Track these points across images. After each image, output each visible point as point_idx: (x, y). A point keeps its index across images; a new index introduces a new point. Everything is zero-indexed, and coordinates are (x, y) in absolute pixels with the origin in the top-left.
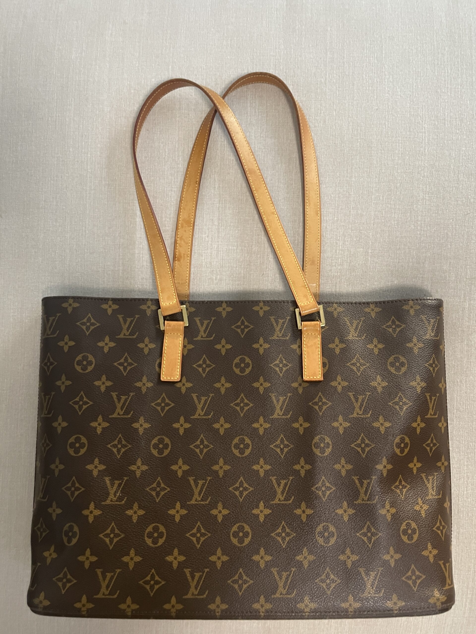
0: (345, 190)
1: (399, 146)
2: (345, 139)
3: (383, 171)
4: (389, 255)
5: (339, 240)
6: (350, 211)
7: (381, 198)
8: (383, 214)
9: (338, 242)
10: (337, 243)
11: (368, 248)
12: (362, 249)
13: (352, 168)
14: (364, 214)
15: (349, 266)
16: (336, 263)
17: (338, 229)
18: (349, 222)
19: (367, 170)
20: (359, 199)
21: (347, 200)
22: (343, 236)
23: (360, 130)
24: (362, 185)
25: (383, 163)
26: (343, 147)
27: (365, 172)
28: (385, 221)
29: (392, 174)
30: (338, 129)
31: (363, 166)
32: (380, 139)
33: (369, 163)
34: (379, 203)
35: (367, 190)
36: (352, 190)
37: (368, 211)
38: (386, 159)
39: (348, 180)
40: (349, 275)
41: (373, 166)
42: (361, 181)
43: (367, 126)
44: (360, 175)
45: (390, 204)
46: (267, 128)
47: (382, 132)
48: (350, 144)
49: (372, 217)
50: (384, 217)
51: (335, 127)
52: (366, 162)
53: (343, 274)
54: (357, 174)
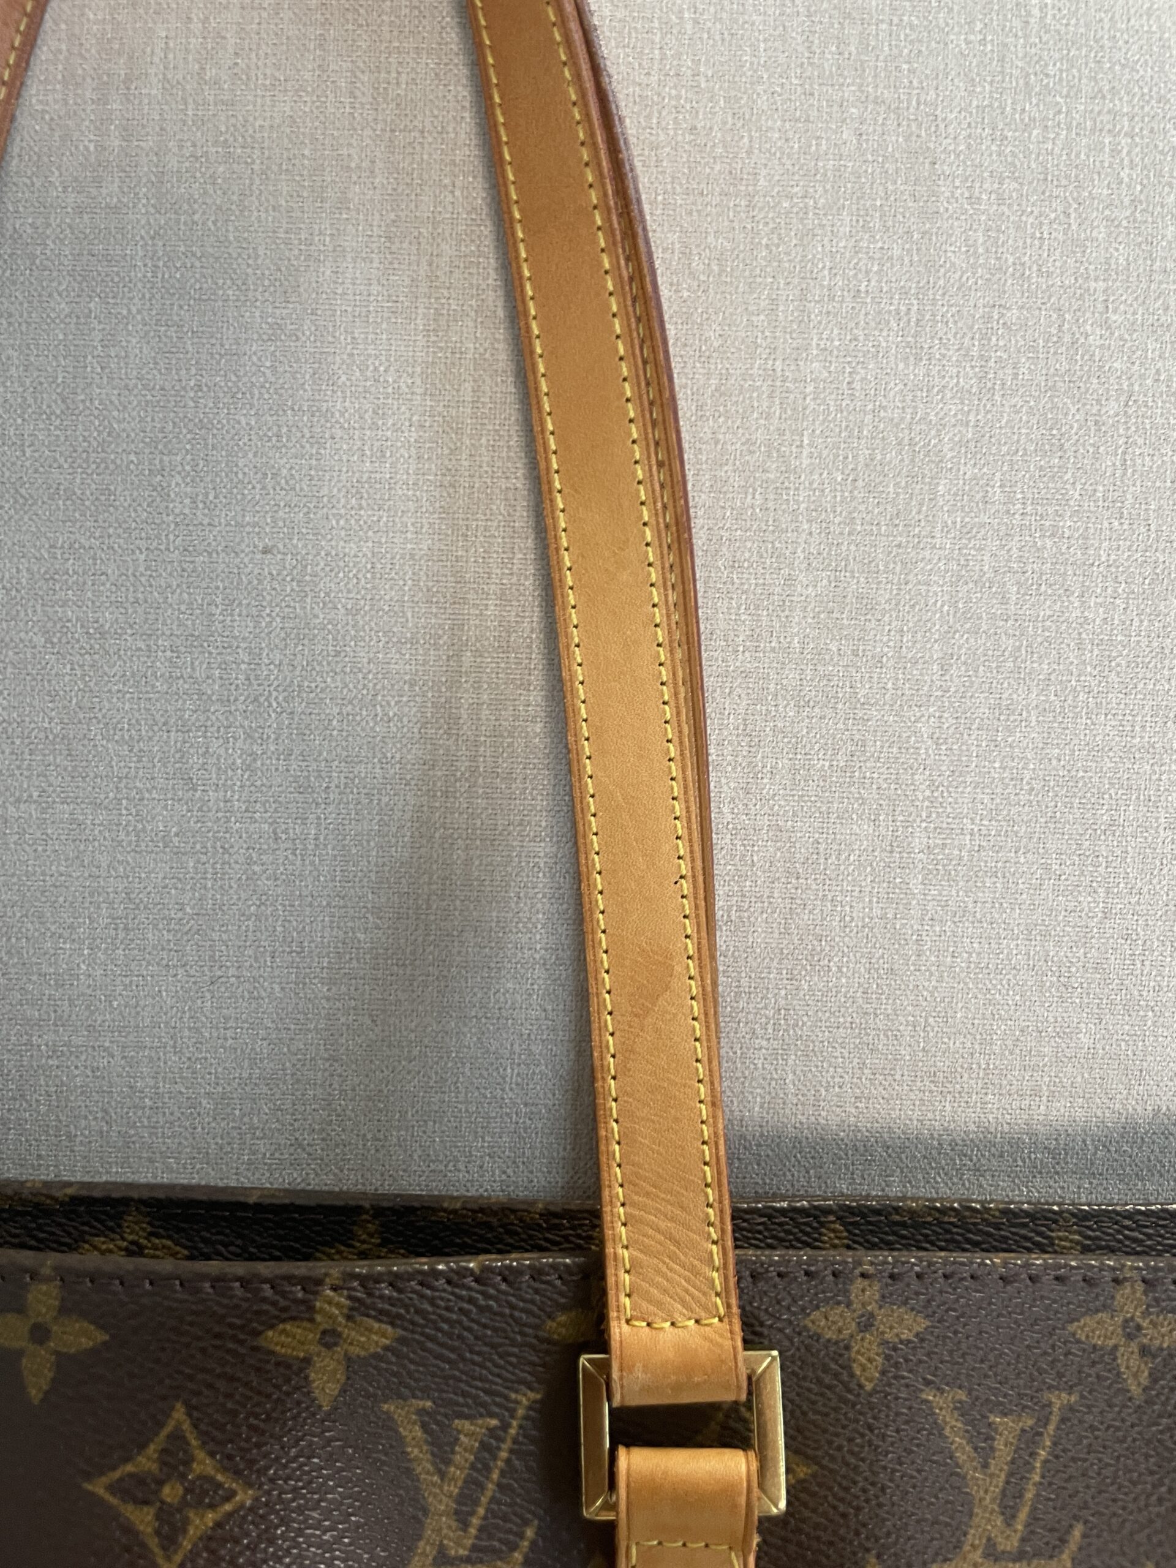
0: (760, 436)
1: (1115, 152)
2: (763, 103)
3: (1013, 315)
4: (1047, 868)
6: (790, 580)
7: (996, 493)
8: (1004, 601)
11: (908, 824)
12: (868, 828)
13: (803, 298)
14: (883, 596)
15: (785, 933)
18: (786, 650)
19: (903, 308)
20: (853, 498)
21: (771, 504)
22: (748, 739)
23: (860, 43)
24: (870, 407)
25: (1011, 261)
26: (749, 153)
27: (888, 322)
28: (1019, 648)
29: (1067, 339)
30: (718, 37)
31: (879, 281)
32: (991, 105)
33: (916, 259)
34: (983, 525)
35: (906, 441)
36: (806, 442)
37: (911, 577)
38: (1033, 237)
39: (779, 373)
40: (783, 992)
41: (941, 282)
42: (863, 379)
43: (905, 18)
44: (861, 338)
45: (1053, 535)
46: (248, 28)
47: (1002, 60)
48: (790, 134)
49: (938, 615)
50: (1010, 623)
51: (696, 22)
52: (896, 252)
53: (744, 982)
54: (836, 331)
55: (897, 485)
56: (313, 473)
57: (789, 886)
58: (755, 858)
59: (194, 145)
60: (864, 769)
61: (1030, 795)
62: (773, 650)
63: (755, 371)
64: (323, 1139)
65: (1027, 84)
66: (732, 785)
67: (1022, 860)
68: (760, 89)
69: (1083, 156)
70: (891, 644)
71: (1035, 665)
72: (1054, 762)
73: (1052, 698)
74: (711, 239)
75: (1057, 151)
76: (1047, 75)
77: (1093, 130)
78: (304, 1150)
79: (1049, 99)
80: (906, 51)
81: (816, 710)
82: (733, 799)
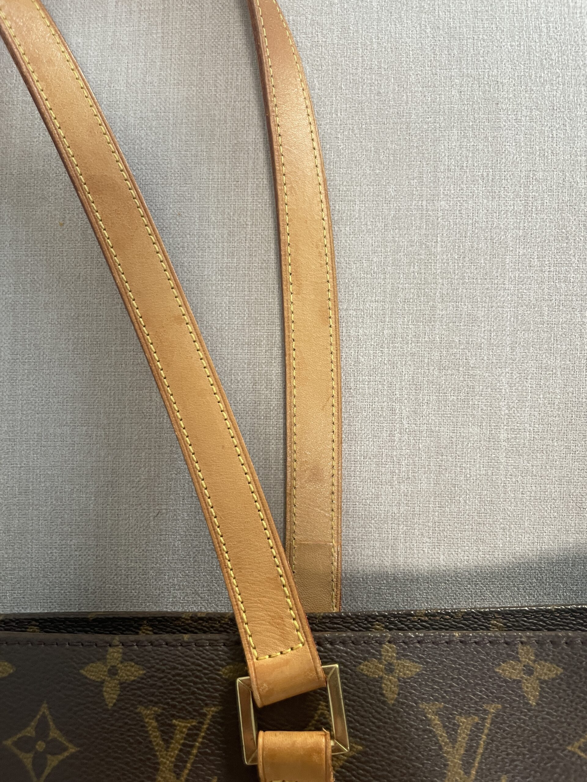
0: (416, 238)
2: (413, 79)
3: (540, 175)
4: (568, 448)
5: (400, 401)
6: (433, 307)
7: (536, 262)
8: (542, 315)
9: (397, 406)
10: (393, 410)
11: (497, 427)
12: (477, 430)
13: (435, 171)
14: (480, 314)
15: (437, 484)
16: (393, 472)
17: (394, 365)
18: (433, 342)
19: (485, 174)
20: (464, 266)
21: (423, 271)
22: (414, 386)
23: (459, 49)
24: (471, 222)
25: (538, 148)
26: (407, 103)
27: (478, 180)
28: (550, 338)
29: (567, 184)
30: (389, 50)
31: (473, 161)
32: (525, 75)
33: (490, 150)
34: (529, 278)
35: (489, 238)
36: (439, 239)
37: (494, 304)
38: (548, 137)
39: (425, 208)
40: (437, 514)
41: (504, 160)
42: (466, 209)
43: (481, 36)
44: (465, 189)
45: (565, 281)
46: (166, 57)
47: (529, 53)
48: (426, 93)
49: (508, 323)
50: (545, 325)
51: (379, 43)
52: (481, 147)
53: (417, 509)
54: (452, 186)
55: (485, 259)
56: (200, 264)
57: (438, 460)
58: (420, 446)
59: (141, 112)
60: (474, 400)
61: (559, 411)
62: (426, 342)
63: (412, 207)
64: (208, 590)
65: (542, 64)
66: (407, 409)
67: (556, 444)
68: (411, 73)
69: (571, 97)
70: (486, 337)
71: (559, 346)
72: (570, 394)
73: (568, 362)
74: (389, 145)
75: (558, 95)
76: (552, 60)
77: (576, 84)
78: (199, 595)
79: (553, 70)
80: (482, 52)
81: (449, 371)
82: (408, 417)
